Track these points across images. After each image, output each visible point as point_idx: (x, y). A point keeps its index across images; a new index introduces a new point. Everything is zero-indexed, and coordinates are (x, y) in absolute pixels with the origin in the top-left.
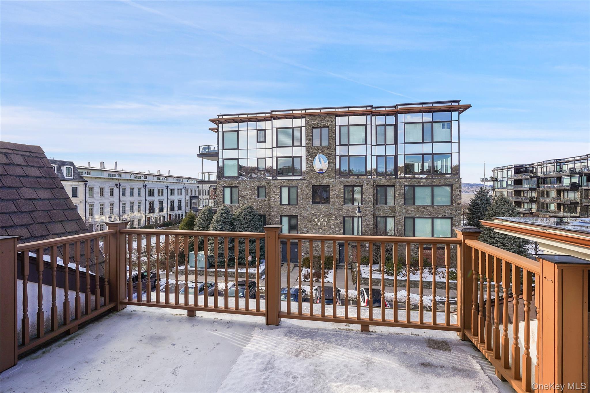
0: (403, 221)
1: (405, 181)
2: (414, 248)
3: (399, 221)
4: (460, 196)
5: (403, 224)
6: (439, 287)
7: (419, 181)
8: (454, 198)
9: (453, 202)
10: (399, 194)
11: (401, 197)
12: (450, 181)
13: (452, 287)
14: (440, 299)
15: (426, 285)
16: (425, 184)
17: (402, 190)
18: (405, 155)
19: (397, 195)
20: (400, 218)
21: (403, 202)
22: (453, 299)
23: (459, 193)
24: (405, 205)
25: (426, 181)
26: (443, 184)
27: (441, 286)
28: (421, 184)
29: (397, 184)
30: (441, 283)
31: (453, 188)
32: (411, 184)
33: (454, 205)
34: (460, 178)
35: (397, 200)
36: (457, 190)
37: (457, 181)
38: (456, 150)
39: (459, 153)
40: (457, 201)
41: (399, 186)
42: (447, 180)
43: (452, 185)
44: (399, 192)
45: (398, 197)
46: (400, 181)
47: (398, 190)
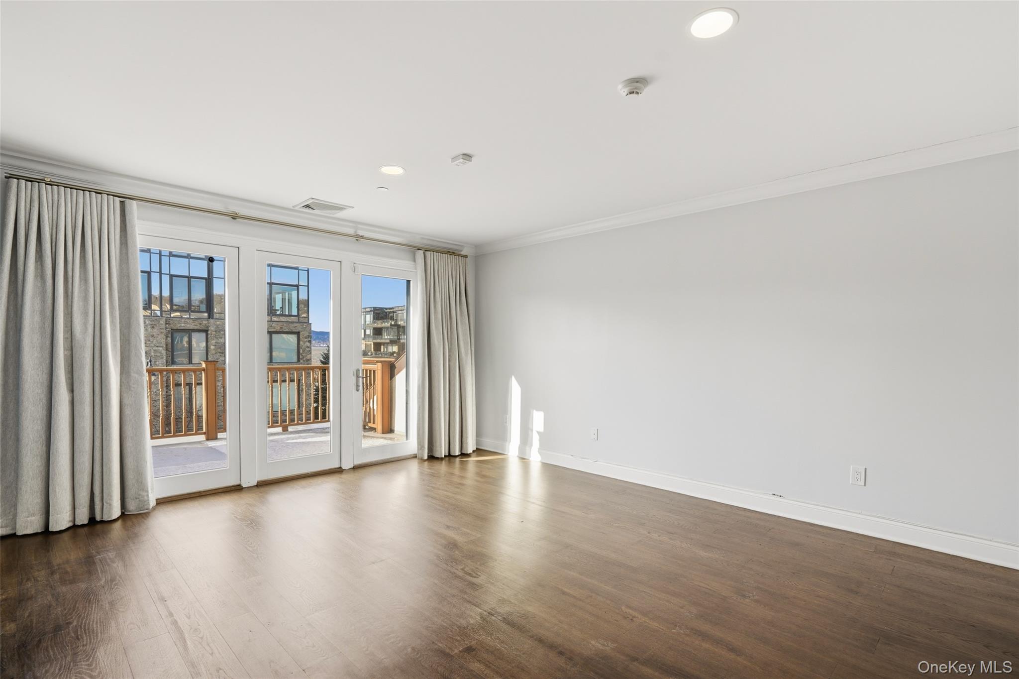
8: (301, 351)
9: (301, 357)
10: (215, 346)
11: (219, 350)
12: (296, 327)
17: (221, 338)
19: (212, 347)
23: (308, 344)
26: (287, 330)
29: (212, 329)
31: (301, 337)
33: (301, 361)
34: (310, 322)
35: (213, 355)
36: (306, 340)
37: (306, 328)
38: (303, 282)
39: (308, 286)
40: (306, 356)
41: (216, 332)
42: (292, 325)
43: (299, 332)
44: (216, 342)
45: (214, 349)
46: (218, 323)
47: (214, 338)
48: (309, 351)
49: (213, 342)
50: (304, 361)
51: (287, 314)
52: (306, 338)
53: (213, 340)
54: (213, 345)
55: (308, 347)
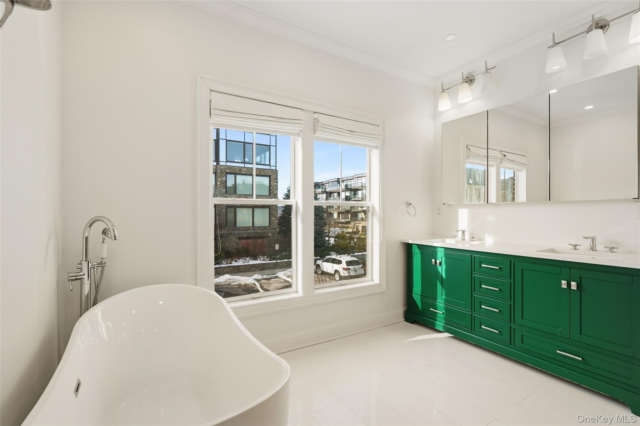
0: (225, 210)
1: (226, 168)
2: (236, 238)
3: (220, 211)
4: (276, 187)
5: (225, 214)
6: (261, 269)
7: (240, 170)
8: (272, 188)
9: (271, 192)
10: (220, 182)
11: (222, 185)
12: (268, 172)
13: (271, 267)
14: (262, 277)
15: (249, 269)
16: (246, 173)
17: (224, 177)
18: (227, 140)
19: (218, 183)
20: (222, 208)
21: (225, 191)
22: (273, 275)
23: (276, 184)
24: (226, 193)
25: (248, 170)
26: (263, 174)
27: (262, 268)
28: (242, 172)
29: (218, 171)
30: (262, 265)
31: (271, 179)
32: (232, 171)
33: (272, 195)
34: (277, 170)
35: (219, 188)
36: (274, 181)
37: (274, 173)
38: (273, 143)
39: (276, 146)
40: (274, 191)
41: (220, 173)
42: (266, 171)
43: (270, 176)
44: (220, 180)
45: (219, 184)
46: (222, 167)
47: (220, 177)
48: (277, 188)
49: (219, 179)
50: (273, 194)
51: (263, 163)
52: (274, 180)
53: (219, 178)
54: (219, 182)
55: (276, 186)
